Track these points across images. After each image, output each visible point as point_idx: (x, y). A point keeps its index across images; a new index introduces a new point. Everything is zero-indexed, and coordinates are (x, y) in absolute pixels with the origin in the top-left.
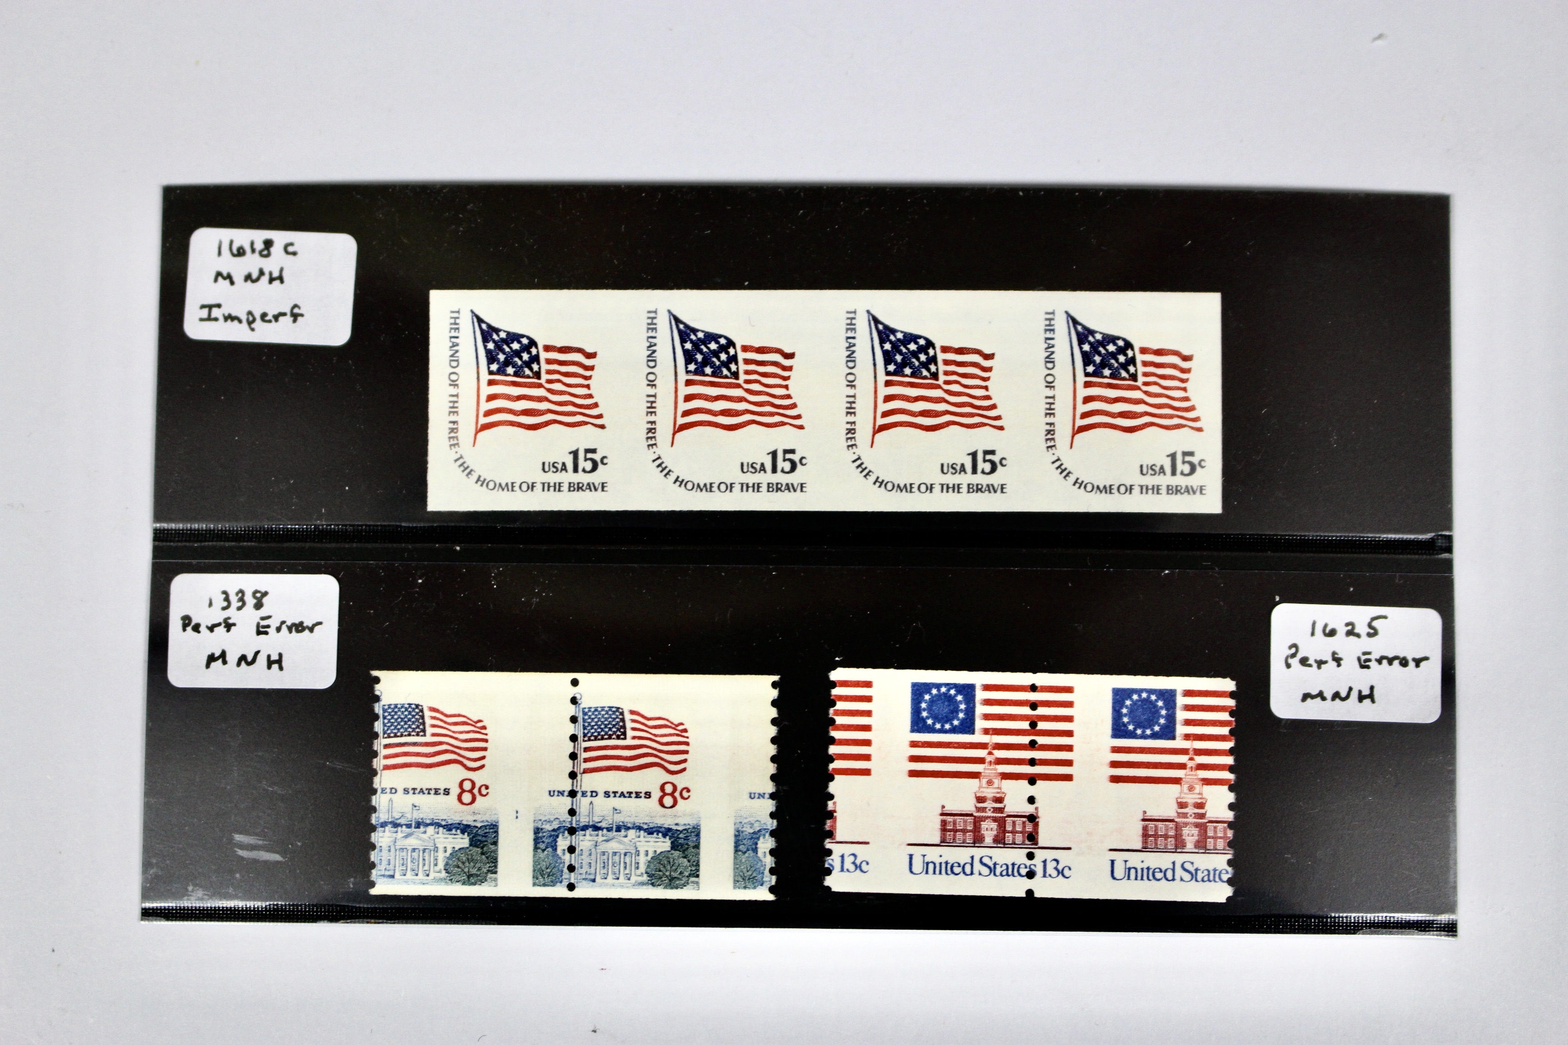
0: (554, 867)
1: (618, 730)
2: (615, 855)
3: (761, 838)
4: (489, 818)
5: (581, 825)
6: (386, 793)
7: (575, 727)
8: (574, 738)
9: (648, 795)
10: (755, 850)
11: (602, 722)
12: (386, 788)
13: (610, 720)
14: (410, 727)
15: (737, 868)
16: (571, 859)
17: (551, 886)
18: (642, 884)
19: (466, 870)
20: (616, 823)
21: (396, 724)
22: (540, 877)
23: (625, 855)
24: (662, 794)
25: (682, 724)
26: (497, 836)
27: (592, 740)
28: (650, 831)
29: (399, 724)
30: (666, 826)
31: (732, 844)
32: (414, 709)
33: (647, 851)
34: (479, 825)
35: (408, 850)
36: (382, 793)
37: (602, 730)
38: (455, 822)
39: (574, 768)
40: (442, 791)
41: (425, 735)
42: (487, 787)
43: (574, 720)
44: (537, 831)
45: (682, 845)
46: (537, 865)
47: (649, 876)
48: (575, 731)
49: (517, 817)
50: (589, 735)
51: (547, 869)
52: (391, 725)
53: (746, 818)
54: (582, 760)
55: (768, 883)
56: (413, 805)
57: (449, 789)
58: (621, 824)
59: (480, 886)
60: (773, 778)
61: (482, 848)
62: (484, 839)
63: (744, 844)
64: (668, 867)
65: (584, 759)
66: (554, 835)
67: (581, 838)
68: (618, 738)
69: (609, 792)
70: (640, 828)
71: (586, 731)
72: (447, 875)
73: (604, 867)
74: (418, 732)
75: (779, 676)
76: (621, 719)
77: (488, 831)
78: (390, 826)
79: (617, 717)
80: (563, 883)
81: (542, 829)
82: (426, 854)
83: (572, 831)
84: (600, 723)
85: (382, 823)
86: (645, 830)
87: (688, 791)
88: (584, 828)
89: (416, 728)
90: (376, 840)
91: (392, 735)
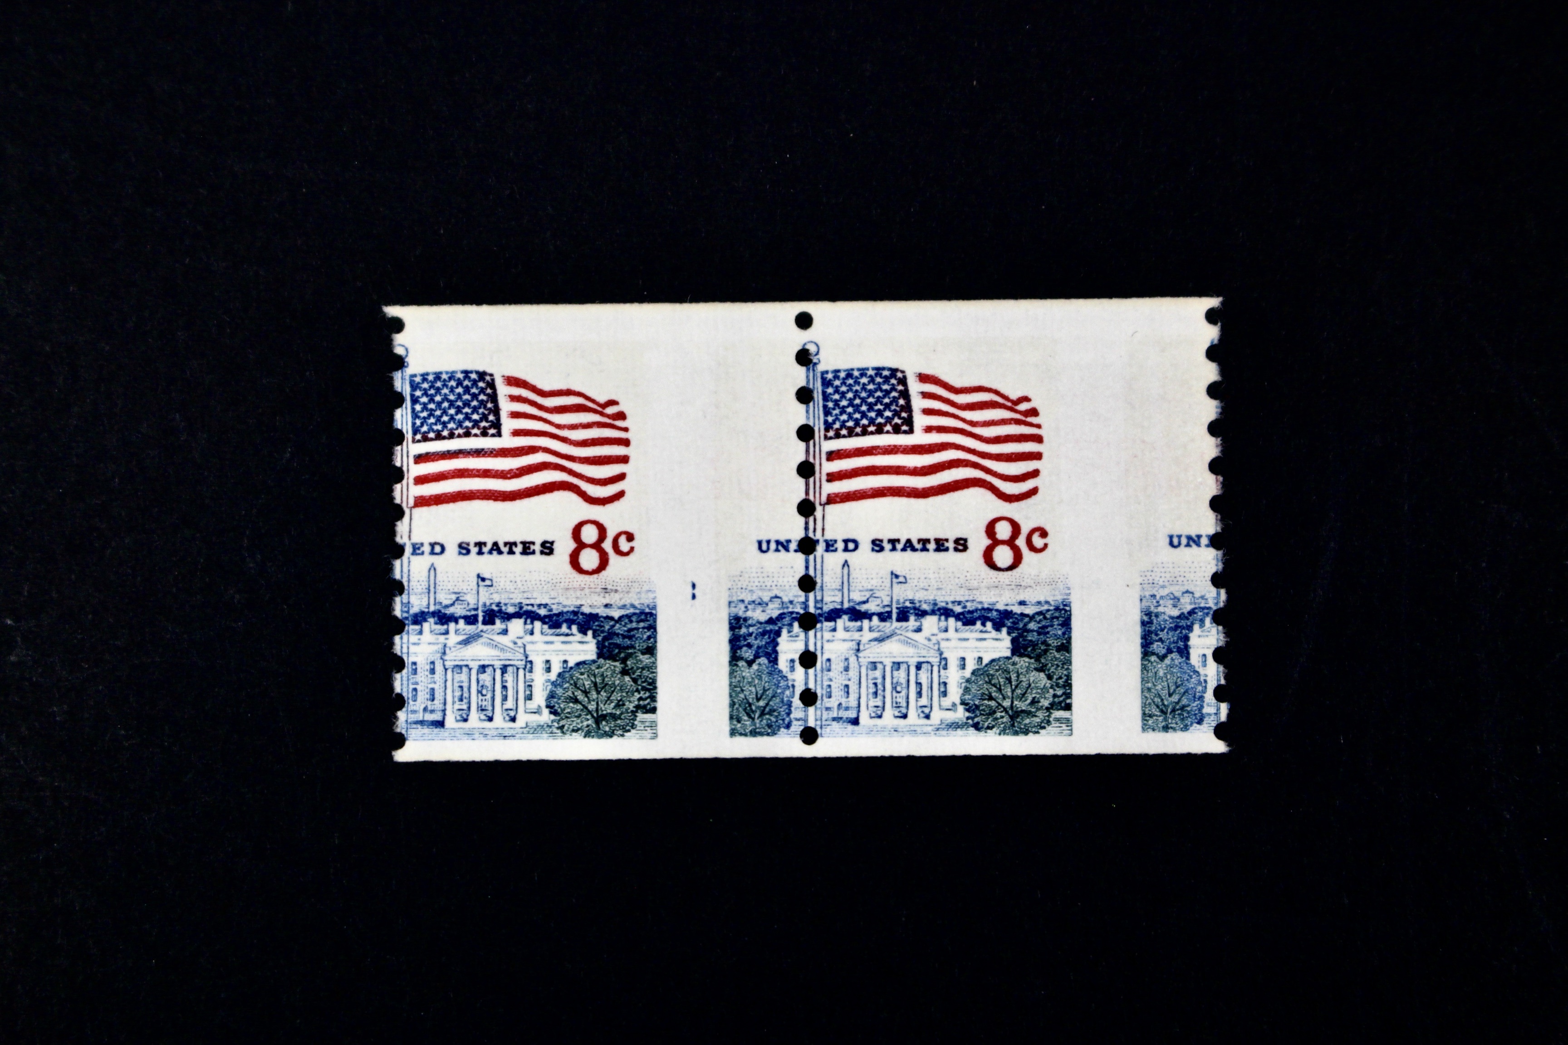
0: (773, 696)
1: (896, 414)
2: (898, 669)
3: (1196, 627)
4: (638, 599)
5: (826, 608)
6: (423, 553)
7: (807, 412)
8: (805, 433)
9: (962, 545)
10: (1185, 652)
11: (863, 400)
12: (422, 544)
13: (879, 394)
14: (467, 417)
15: (1149, 689)
16: (807, 679)
17: (768, 734)
18: (955, 726)
19: (592, 707)
20: (898, 602)
21: (438, 413)
22: (746, 718)
23: (919, 667)
24: (988, 542)
25: (1026, 399)
26: (654, 636)
27: (844, 436)
28: (968, 619)
29: (445, 412)
30: (1001, 607)
31: (1138, 641)
32: (475, 383)
33: (963, 659)
34: (616, 614)
35: (470, 669)
36: (414, 553)
37: (864, 415)
38: (565, 610)
39: (807, 493)
40: (537, 548)
41: (499, 434)
42: (630, 537)
43: (804, 395)
44: (736, 623)
45: (1034, 645)
46: (737, 694)
47: (968, 710)
48: (808, 418)
49: (694, 597)
50: (837, 425)
51: (758, 700)
52: (430, 416)
53: (1163, 587)
54: (824, 478)
55: (1212, 718)
56: (478, 576)
57: (552, 543)
58: (908, 604)
59: (621, 739)
60: (1215, 504)
61: (624, 661)
62: (628, 642)
63: (1161, 640)
64: (1008, 691)
65: (828, 475)
66: (771, 631)
67: (827, 635)
68: (897, 430)
69: (881, 541)
70: (946, 613)
71: (830, 419)
72: (552, 717)
73: (876, 694)
74: (485, 428)
75: (1220, 299)
76: (900, 392)
77: (634, 625)
78: (432, 620)
79: (893, 389)
80: (793, 728)
81: (745, 619)
82: (509, 677)
83: (808, 622)
84: (857, 401)
85: (416, 616)
86: (958, 617)
87: (1044, 534)
88: (834, 615)
89: (481, 420)
90: (405, 650)
91: (432, 435)
